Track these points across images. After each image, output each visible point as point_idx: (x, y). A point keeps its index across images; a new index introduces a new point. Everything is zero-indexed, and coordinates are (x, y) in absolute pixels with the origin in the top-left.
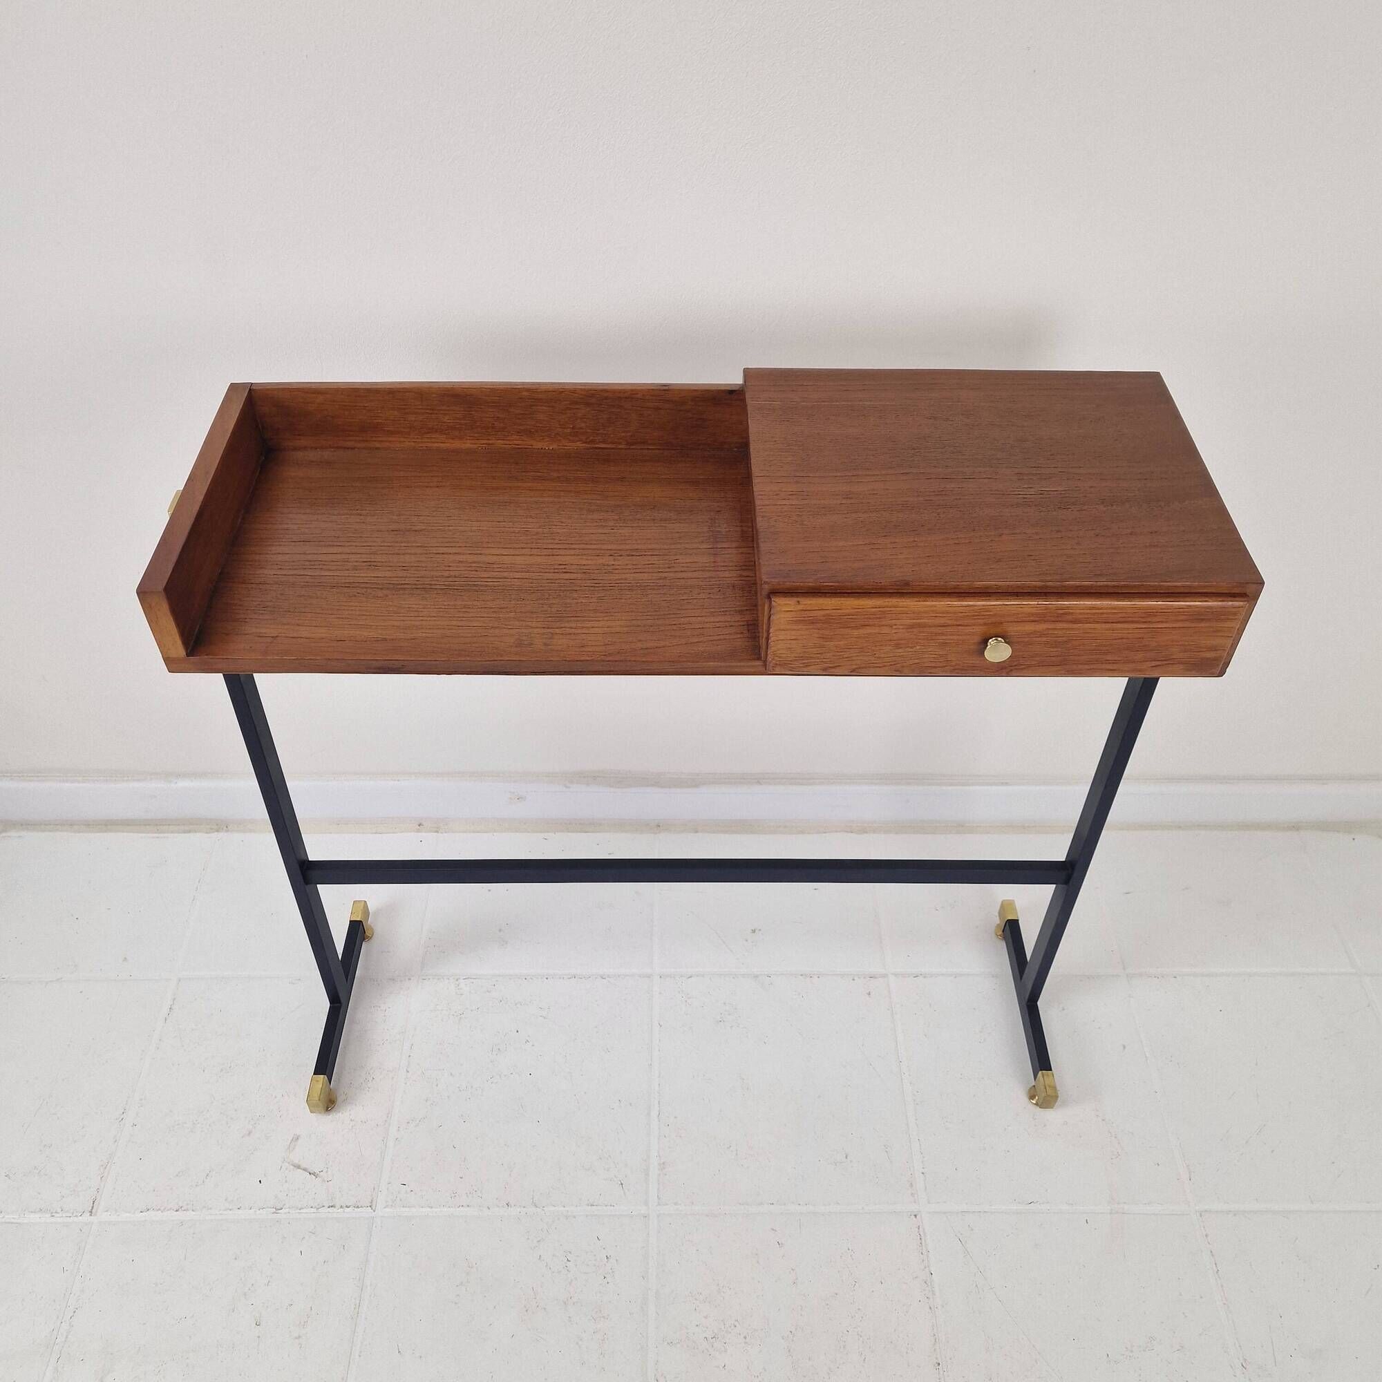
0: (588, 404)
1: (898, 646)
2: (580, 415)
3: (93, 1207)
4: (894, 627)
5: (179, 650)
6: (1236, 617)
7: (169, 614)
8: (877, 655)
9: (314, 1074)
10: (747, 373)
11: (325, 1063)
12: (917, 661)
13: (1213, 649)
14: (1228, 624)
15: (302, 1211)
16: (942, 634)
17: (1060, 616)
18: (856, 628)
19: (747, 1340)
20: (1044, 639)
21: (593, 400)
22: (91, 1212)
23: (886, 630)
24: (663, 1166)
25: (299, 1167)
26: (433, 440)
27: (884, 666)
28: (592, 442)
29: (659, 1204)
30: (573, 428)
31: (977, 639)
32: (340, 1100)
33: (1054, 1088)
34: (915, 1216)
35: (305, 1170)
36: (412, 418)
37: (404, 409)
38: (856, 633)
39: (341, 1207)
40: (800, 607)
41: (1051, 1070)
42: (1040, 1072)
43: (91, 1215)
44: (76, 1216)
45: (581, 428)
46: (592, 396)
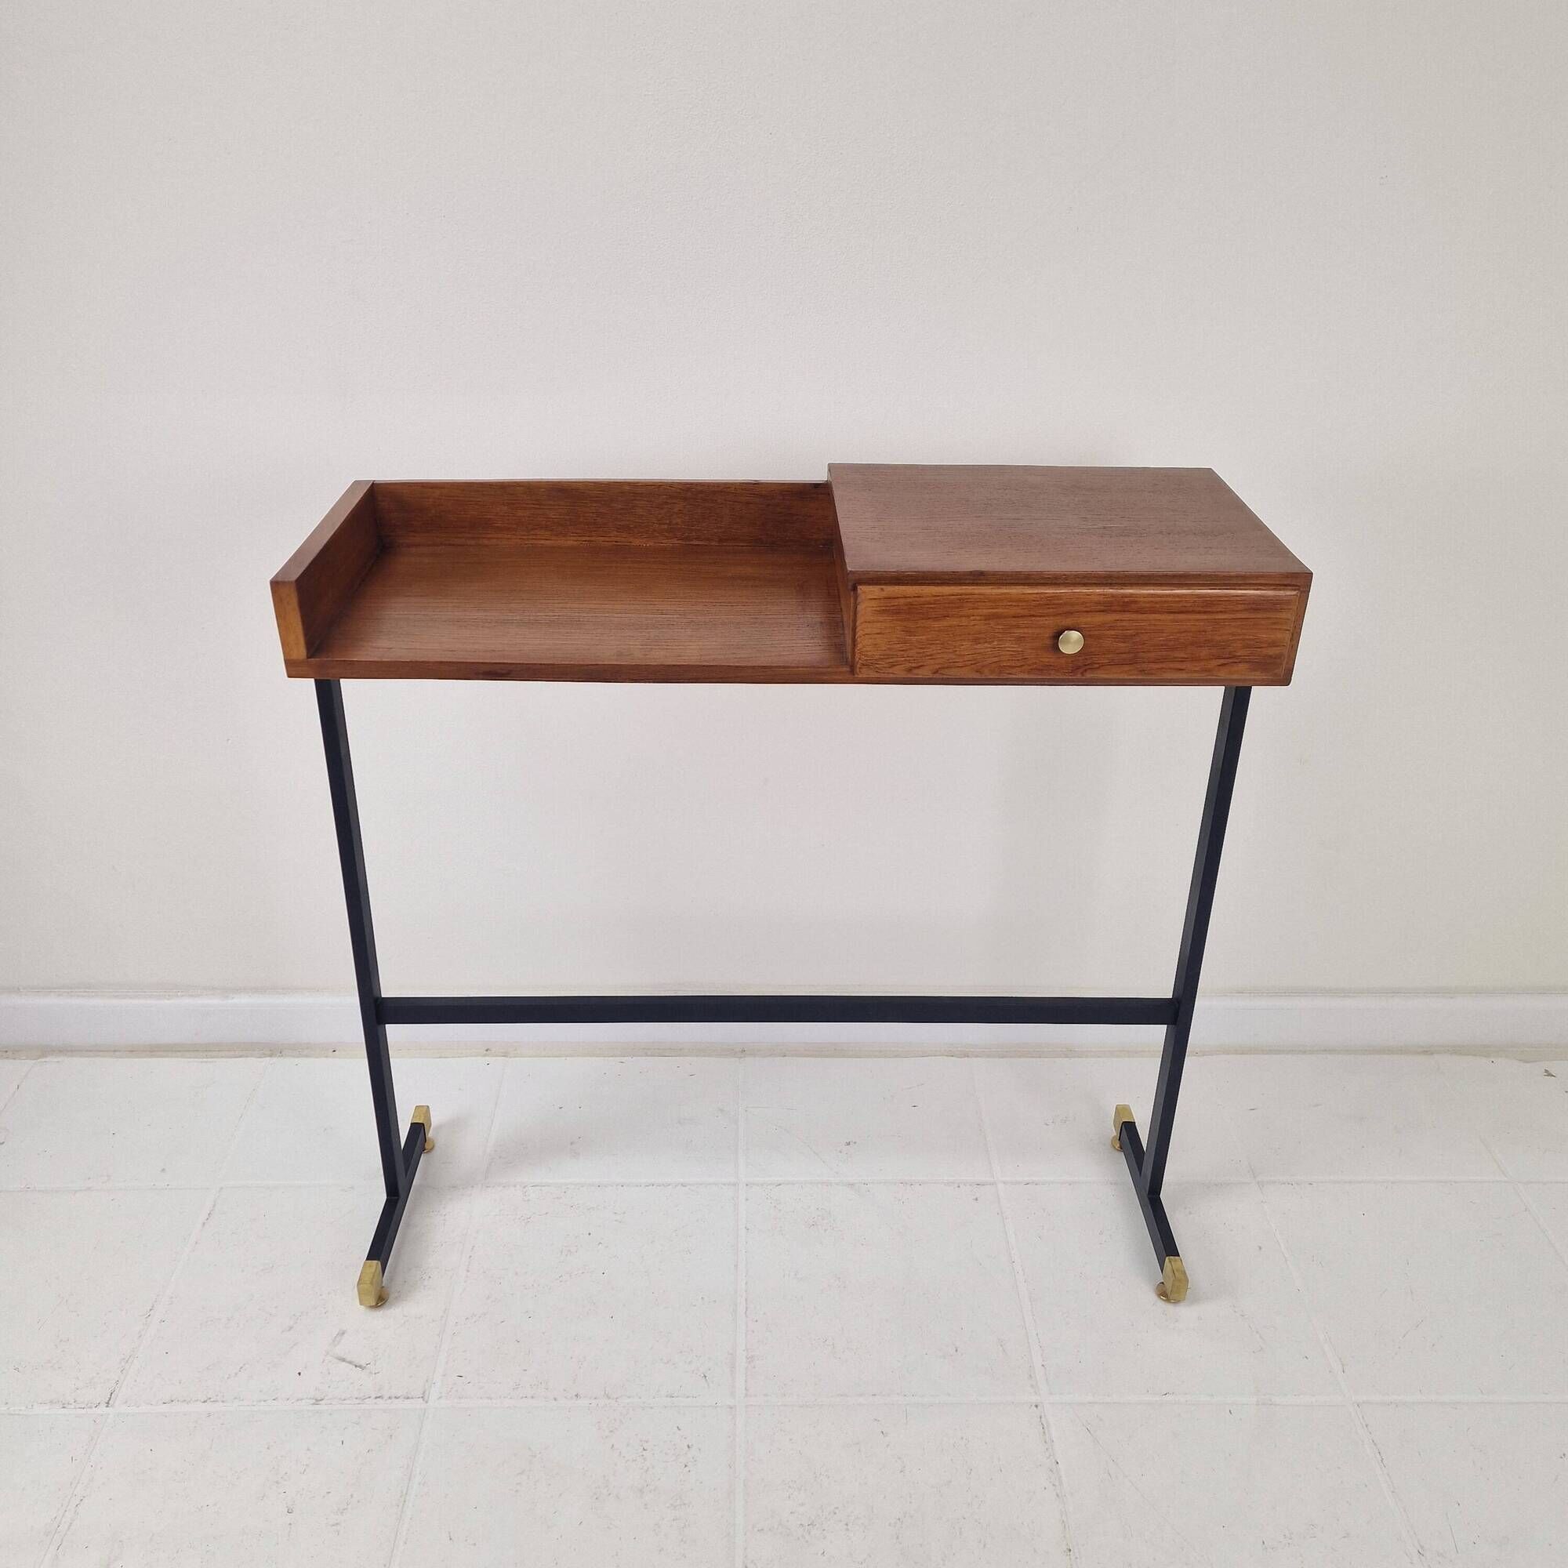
0: (685, 499)
1: (976, 641)
2: (676, 510)
3: (110, 1399)
4: (972, 618)
5: (301, 652)
6: (1289, 607)
7: (297, 608)
8: (957, 652)
9: (367, 1259)
10: (832, 468)
11: (381, 1248)
12: (996, 659)
13: (1273, 644)
14: (1284, 615)
15: (345, 1402)
16: (1018, 627)
17: (1126, 606)
18: (936, 619)
19: (849, 1527)
20: (1113, 632)
21: (689, 494)
22: (108, 1403)
23: (964, 621)
24: (750, 1359)
25: (344, 1360)
26: (538, 537)
27: (966, 666)
28: (688, 539)
29: (746, 1395)
30: (669, 524)
31: (1048, 633)
32: (392, 1297)
33: (1184, 1273)
34: (1036, 1406)
35: (350, 1363)
36: (520, 513)
37: (513, 504)
38: (936, 625)
39: (390, 1398)
40: (884, 594)
41: (1179, 1256)
42: (1167, 1258)
43: (107, 1406)
44: (91, 1408)
45: (677, 524)
46: (688, 490)
